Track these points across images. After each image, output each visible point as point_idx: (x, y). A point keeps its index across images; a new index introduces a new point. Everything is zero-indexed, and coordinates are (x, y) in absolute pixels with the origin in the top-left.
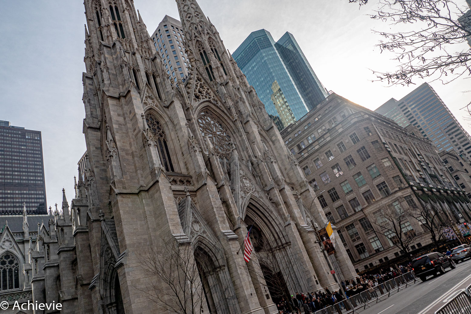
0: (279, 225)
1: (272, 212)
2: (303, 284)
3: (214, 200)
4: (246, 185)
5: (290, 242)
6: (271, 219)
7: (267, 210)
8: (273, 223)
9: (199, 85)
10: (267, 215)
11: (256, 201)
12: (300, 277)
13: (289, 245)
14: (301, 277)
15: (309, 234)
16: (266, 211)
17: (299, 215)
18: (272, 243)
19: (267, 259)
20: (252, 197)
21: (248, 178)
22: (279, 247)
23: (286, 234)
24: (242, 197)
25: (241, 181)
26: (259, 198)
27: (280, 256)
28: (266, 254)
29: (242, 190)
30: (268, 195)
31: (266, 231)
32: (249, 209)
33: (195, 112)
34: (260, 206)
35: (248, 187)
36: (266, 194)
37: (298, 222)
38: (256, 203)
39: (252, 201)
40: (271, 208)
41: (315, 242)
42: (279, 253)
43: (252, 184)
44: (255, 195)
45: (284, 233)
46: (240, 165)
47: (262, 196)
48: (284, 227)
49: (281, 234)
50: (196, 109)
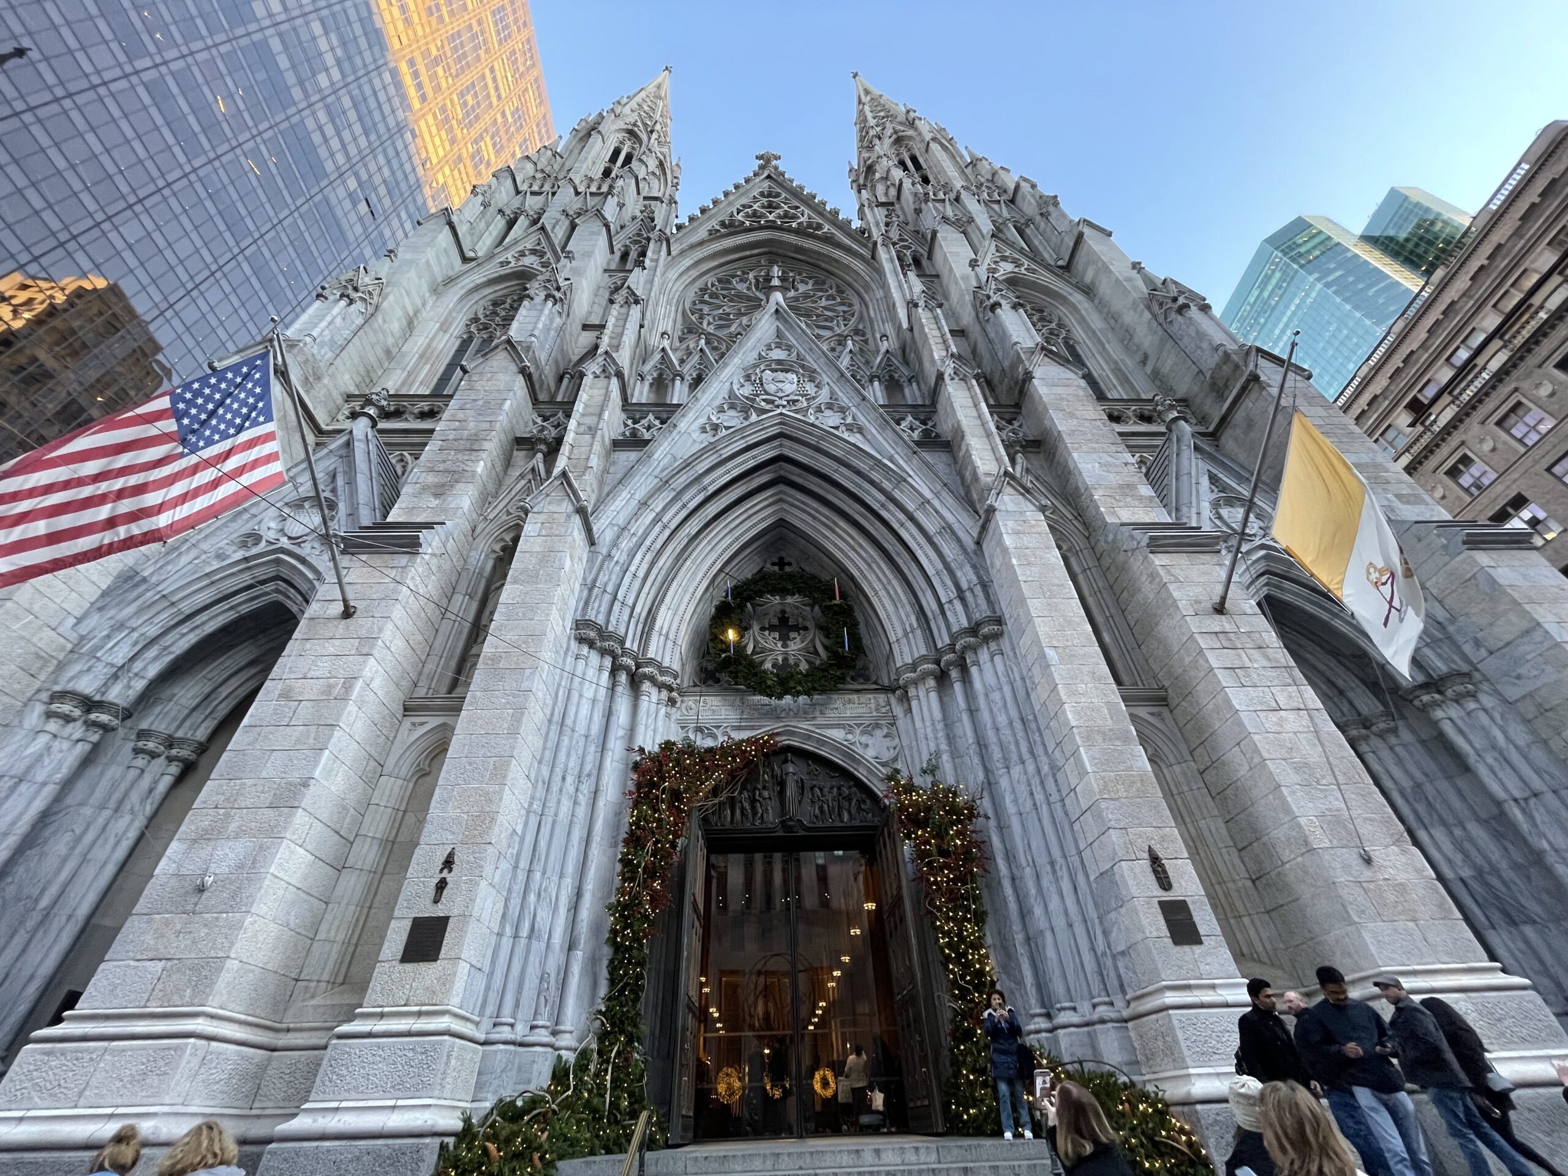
0: (938, 540)
2: (1060, 922)
4: (772, 388)
5: (999, 621)
6: (893, 516)
7: (875, 476)
8: (909, 534)
9: (757, 205)
10: (874, 498)
11: (813, 441)
12: (1042, 860)
13: (987, 639)
14: (1052, 863)
15: (1159, 560)
16: (872, 482)
17: (1114, 479)
18: (904, 640)
19: (863, 733)
20: (788, 430)
21: (803, 367)
22: (937, 662)
23: (979, 577)
24: (716, 428)
25: (748, 378)
26: (836, 428)
27: (937, 714)
28: (873, 706)
29: (732, 407)
30: (924, 423)
31: (878, 586)
32: (792, 492)
33: (682, 253)
34: (835, 465)
35: (780, 394)
36: (910, 418)
37: (1097, 508)
38: (817, 455)
39: (791, 449)
40: (901, 462)
41: (1220, 609)
42: (933, 695)
43: (818, 386)
44: (812, 419)
45: (967, 576)
46: (779, 334)
47: (862, 420)
48: (970, 545)
49: (949, 583)
50: (693, 247)
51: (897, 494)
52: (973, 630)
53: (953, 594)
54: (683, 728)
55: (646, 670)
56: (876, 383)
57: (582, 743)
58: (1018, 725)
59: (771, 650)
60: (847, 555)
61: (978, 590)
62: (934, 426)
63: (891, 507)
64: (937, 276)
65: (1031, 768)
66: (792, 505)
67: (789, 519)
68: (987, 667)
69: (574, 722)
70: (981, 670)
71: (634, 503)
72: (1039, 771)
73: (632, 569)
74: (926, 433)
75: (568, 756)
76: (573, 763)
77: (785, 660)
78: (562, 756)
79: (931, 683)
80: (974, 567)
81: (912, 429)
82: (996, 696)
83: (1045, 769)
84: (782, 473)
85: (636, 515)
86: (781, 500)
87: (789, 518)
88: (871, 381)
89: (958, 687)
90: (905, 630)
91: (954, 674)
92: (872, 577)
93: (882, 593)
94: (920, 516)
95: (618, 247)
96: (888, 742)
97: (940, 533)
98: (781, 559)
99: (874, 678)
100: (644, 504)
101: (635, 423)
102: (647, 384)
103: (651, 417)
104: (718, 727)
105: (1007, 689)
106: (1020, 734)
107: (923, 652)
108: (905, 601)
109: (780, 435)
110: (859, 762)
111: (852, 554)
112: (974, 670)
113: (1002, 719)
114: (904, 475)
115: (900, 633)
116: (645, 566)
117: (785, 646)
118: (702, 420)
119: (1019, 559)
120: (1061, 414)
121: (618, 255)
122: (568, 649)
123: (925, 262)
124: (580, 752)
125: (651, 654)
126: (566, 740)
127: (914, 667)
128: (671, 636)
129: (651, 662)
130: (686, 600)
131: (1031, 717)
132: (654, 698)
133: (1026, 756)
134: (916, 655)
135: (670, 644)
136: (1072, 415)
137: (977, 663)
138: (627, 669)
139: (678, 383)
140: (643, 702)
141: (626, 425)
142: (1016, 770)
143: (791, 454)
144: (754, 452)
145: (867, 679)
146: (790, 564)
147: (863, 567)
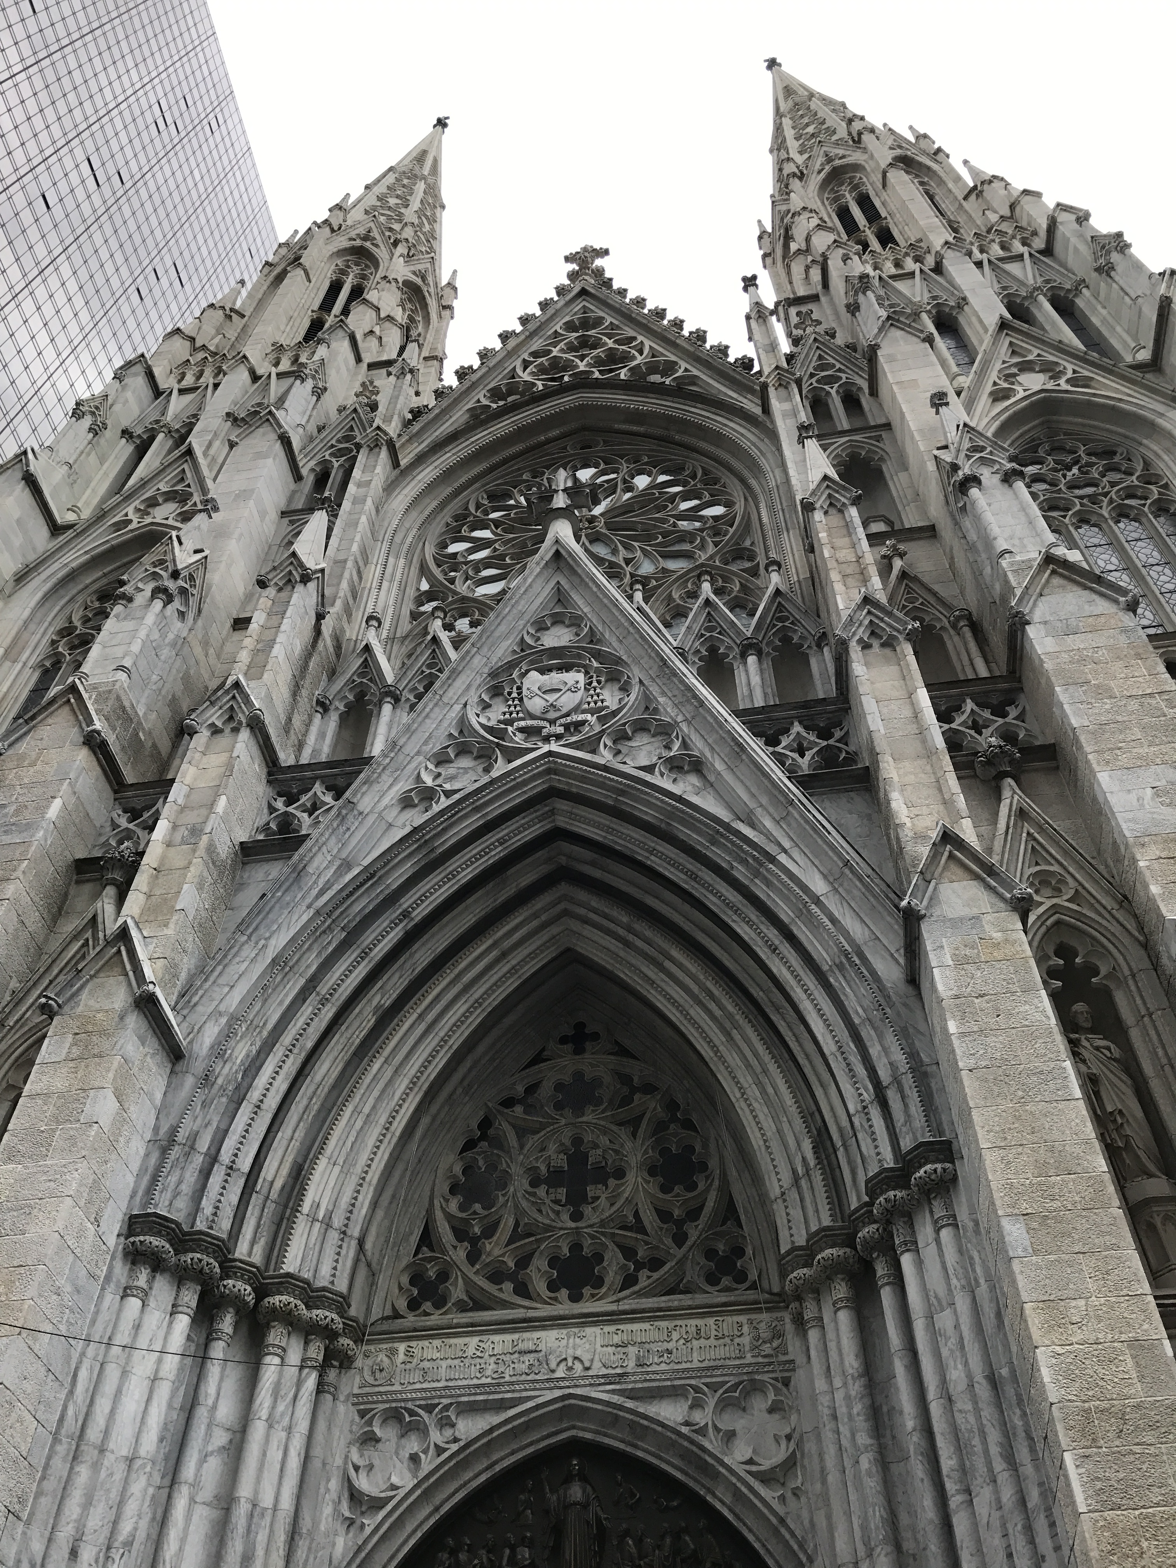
4: (537, 704)
5: (948, 1151)
9: (559, 348)
10: (724, 901)
13: (927, 1192)
16: (716, 868)
18: (794, 1195)
19: (724, 1405)
20: (559, 782)
21: (598, 655)
22: (849, 1241)
23: (911, 1053)
24: (428, 795)
25: (496, 691)
26: (650, 769)
27: (852, 1362)
28: (746, 1340)
29: (463, 750)
30: (825, 734)
31: (746, 1080)
32: (582, 895)
33: (420, 459)
34: (651, 840)
35: (552, 715)
36: (798, 729)
37: (1146, 887)
38: (618, 825)
39: (572, 815)
40: (768, 823)
42: (844, 1318)
43: (625, 689)
44: (605, 756)
45: (888, 1055)
46: (558, 598)
47: (699, 747)
48: (896, 986)
49: (861, 1071)
50: (437, 447)
51: (760, 890)
52: (902, 1172)
53: (868, 1095)
54: (362, 1414)
55: (277, 1300)
56: (752, 660)
57: (119, 1476)
58: (983, 1391)
59: (548, 1228)
60: (686, 1015)
61: (908, 1081)
62: (844, 740)
63: (753, 914)
64: (888, 426)
65: (1008, 1494)
66: (586, 921)
67: (585, 949)
68: (929, 1253)
69: (107, 1433)
70: (919, 1263)
71: (263, 966)
72: (1023, 1502)
73: (254, 1095)
74: (828, 757)
75: (88, 1503)
76: (97, 1519)
77: (576, 1247)
78: (72, 1509)
79: (841, 1290)
80: (904, 1034)
81: (798, 752)
82: (944, 1320)
83: (1034, 1497)
84: (563, 860)
85: (265, 989)
86: (566, 913)
88: (744, 656)
89: (887, 1296)
90: (794, 1171)
91: (881, 1269)
92: (734, 1059)
93: (754, 1092)
94: (802, 932)
95: (307, 467)
96: (776, 1425)
97: (840, 967)
98: (580, 1026)
99: (753, 1275)
100: (283, 965)
101: (288, 804)
102: (334, 719)
103: (318, 788)
104: (429, 1409)
105: (963, 1304)
106: (988, 1412)
107: (827, 1222)
108: (793, 1109)
109: (551, 793)
110: (715, 1475)
111: (696, 1012)
112: (906, 1261)
113: (956, 1375)
114: (772, 849)
115: (786, 1178)
116: (281, 1085)
117: (577, 1216)
118: (404, 785)
119: (963, 1018)
120: (1079, 693)
121: (309, 480)
122: (108, 1278)
123: (865, 401)
124: (114, 1495)
125: (291, 1265)
126: (83, 1472)
127: (810, 1253)
128: (338, 1221)
129: (289, 1282)
130: (371, 1141)
131: (1005, 1372)
132: (294, 1356)
133: (999, 1465)
134: (814, 1228)
135: (333, 1236)
136: (1103, 692)
137: (913, 1246)
138: (236, 1301)
139: (387, 709)
141: (272, 809)
142: (983, 1498)
143: (574, 826)
144: (500, 832)
145: (741, 1277)
146: (595, 1036)
147: (718, 1038)
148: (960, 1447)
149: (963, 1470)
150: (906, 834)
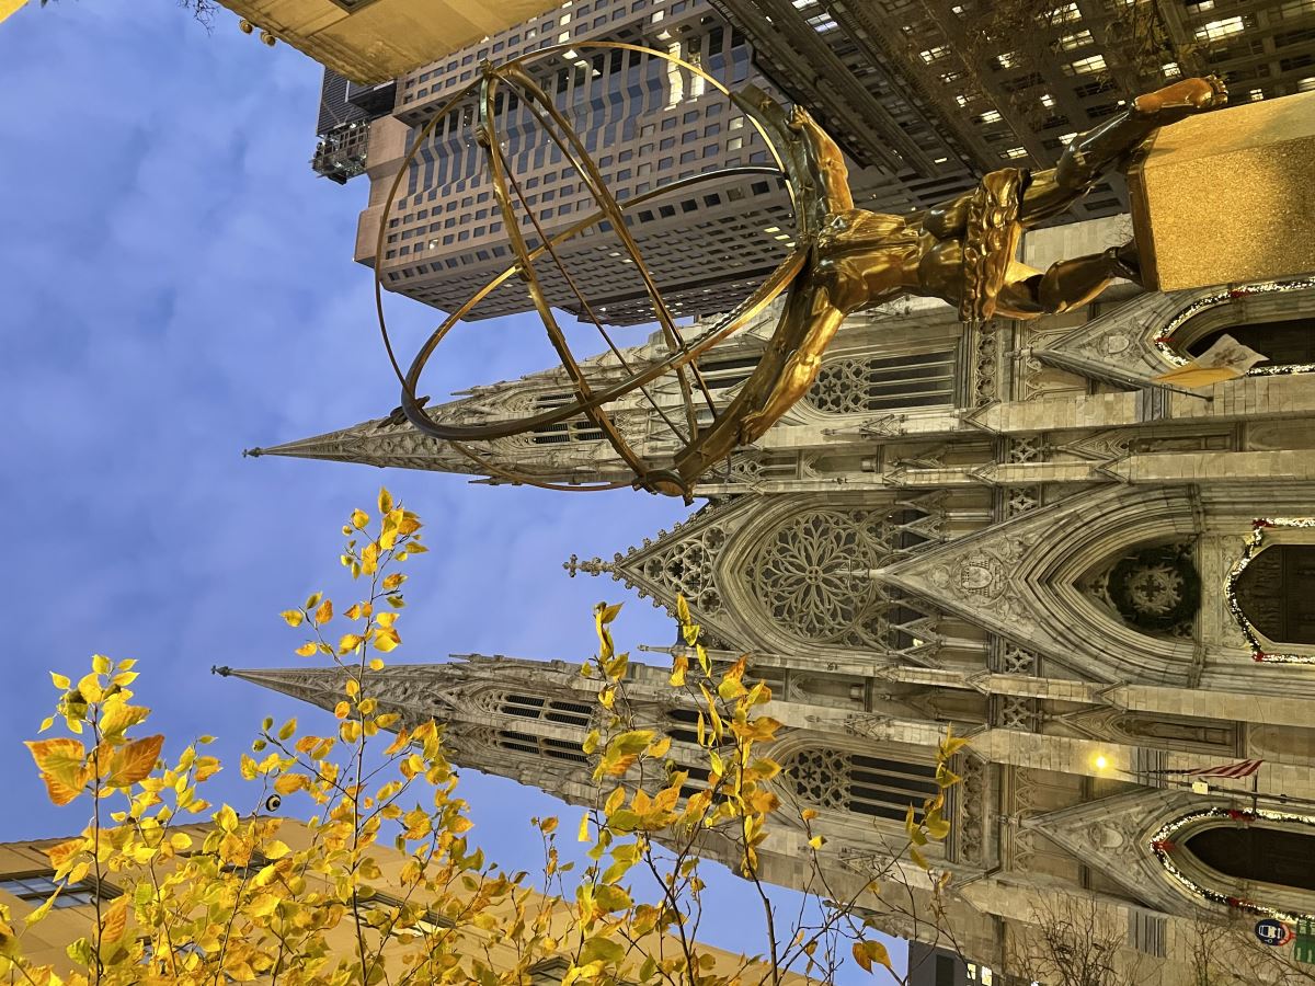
0: (1126, 504)
1: (1078, 517)
3: (1037, 758)
4: (983, 583)
5: (1188, 484)
6: (1098, 523)
7: (1069, 530)
9: (675, 580)
10: (1082, 533)
13: (1198, 492)
16: (1072, 532)
17: (1100, 410)
18: (1178, 526)
21: (958, 562)
22: (1199, 513)
23: (1157, 489)
27: (1231, 517)
28: (1210, 546)
30: (1018, 494)
31: (1137, 535)
34: (1054, 550)
35: (991, 578)
36: (1013, 502)
37: (1125, 424)
38: (1044, 561)
40: (1062, 514)
41: (1210, 399)
42: (1218, 518)
43: (981, 554)
45: (1157, 494)
46: (919, 574)
48: (1134, 489)
49: (1156, 502)
51: (1086, 520)
52: (1191, 497)
53: (1164, 502)
55: (1200, 660)
58: (1254, 489)
59: (1167, 597)
60: (1109, 550)
61: (1167, 491)
62: (1022, 490)
63: (1093, 524)
65: (1277, 488)
66: (1067, 575)
68: (1214, 494)
69: (1247, 686)
70: (1215, 497)
71: (1096, 662)
72: (1280, 486)
74: (1029, 495)
77: (1174, 590)
79: (1209, 518)
80: (1151, 490)
81: (1022, 503)
82: (1233, 494)
85: (1106, 662)
86: (1060, 583)
87: (1073, 580)
90: (1172, 525)
91: (1208, 507)
92: (1128, 538)
93: (1142, 533)
94: (1105, 511)
97: (1121, 502)
99: (1190, 543)
100: (1096, 658)
103: (1007, 657)
105: (1231, 489)
106: (1258, 489)
107: (1190, 519)
111: (1109, 546)
112: (1213, 500)
113: (1246, 494)
117: (1164, 589)
122: (1205, 690)
125: (1189, 658)
127: (1196, 525)
128: (1174, 649)
129: (1194, 658)
131: (1251, 484)
132: (1214, 656)
134: (1190, 522)
135: (1179, 649)
136: (1039, 419)
137: (1210, 498)
138: (1204, 667)
140: (1218, 661)
142: (1276, 493)
143: (1039, 575)
145: (1189, 546)
146: (1097, 582)
147: (1120, 541)
148: (1264, 496)
149: (1269, 496)
150: (1089, 478)
